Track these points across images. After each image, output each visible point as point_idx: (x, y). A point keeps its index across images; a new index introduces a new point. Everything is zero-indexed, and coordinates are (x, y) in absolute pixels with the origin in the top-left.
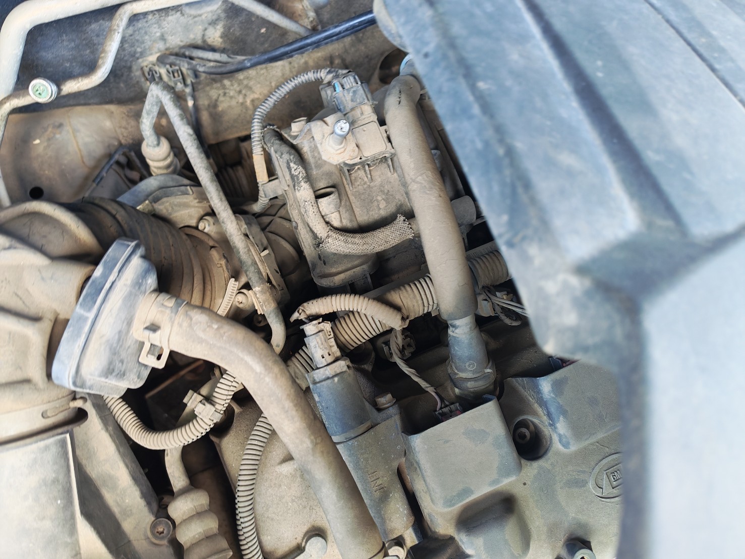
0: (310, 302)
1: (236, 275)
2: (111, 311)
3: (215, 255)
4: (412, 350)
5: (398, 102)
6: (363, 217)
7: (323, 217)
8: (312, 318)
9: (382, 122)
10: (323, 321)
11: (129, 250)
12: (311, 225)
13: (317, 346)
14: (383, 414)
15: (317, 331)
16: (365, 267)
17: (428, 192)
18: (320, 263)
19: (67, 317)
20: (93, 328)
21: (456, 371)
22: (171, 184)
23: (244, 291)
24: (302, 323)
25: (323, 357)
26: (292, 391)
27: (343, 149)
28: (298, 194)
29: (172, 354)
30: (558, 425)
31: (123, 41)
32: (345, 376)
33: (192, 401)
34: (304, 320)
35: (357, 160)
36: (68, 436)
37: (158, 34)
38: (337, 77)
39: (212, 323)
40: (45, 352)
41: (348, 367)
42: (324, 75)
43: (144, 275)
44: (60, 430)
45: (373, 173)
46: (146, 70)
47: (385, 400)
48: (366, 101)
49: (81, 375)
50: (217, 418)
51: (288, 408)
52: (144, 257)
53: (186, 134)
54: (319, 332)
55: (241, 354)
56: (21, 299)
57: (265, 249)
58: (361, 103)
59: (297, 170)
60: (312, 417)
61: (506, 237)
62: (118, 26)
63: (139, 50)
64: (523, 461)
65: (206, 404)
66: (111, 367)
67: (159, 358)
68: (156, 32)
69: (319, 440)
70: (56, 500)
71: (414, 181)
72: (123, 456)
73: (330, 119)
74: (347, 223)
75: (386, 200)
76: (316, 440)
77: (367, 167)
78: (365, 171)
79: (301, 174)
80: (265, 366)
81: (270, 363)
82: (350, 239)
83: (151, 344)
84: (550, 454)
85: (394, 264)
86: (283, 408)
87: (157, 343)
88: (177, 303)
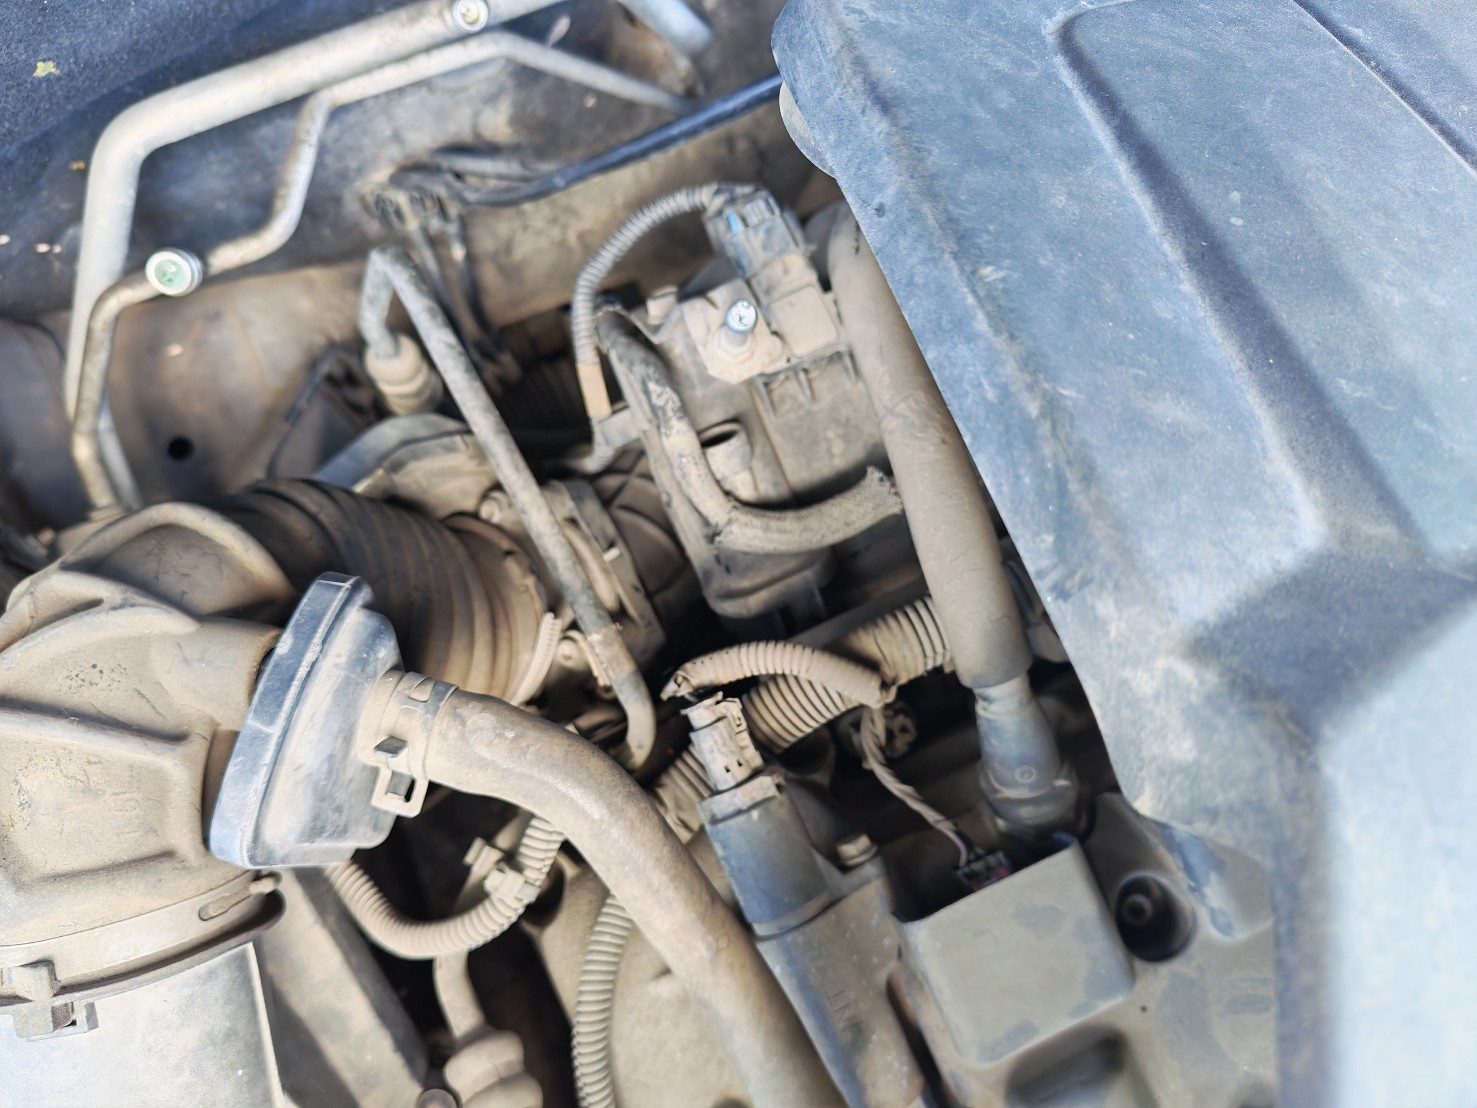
0: (698, 661)
1: (554, 605)
2: (312, 718)
3: (513, 568)
4: (908, 738)
5: (854, 250)
6: (802, 473)
7: (718, 482)
8: (704, 693)
9: (826, 285)
10: (725, 697)
11: (341, 595)
12: (696, 500)
13: (715, 748)
14: (853, 878)
15: (714, 718)
16: (809, 574)
17: (920, 435)
18: (719, 570)
19: (234, 728)
20: (280, 756)
21: (997, 785)
22: (422, 432)
23: (574, 634)
24: (684, 703)
25: (728, 771)
26: (666, 850)
27: (748, 355)
28: (667, 443)
29: (433, 787)
30: (1209, 891)
31: (322, 151)
32: (773, 806)
33: (481, 859)
34: (687, 697)
35: (782, 364)
36: (250, 946)
37: (388, 133)
38: (732, 201)
39: (505, 728)
40: (196, 799)
41: (779, 787)
42: (706, 197)
43: (371, 642)
44: (232, 942)
45: (816, 386)
46: (370, 199)
47: (855, 849)
48: (792, 246)
49: (264, 842)
50: (530, 895)
51: (659, 884)
52: (368, 607)
53: (442, 346)
54: (718, 720)
55: (562, 787)
56: (148, 701)
57: (611, 545)
58: (782, 252)
59: (663, 396)
60: (707, 898)
61: (1053, 577)
62: (308, 132)
63: (353, 164)
64: (1139, 965)
65: (507, 870)
66: (319, 824)
67: (408, 798)
68: (385, 129)
69: (723, 942)
70: (234, 1070)
71: (890, 412)
72: (357, 971)
73: (719, 295)
74: (768, 490)
75: (846, 438)
76: (717, 942)
77: (802, 376)
78: (800, 383)
79: (670, 404)
80: (609, 805)
81: (619, 800)
82: (774, 524)
83: (394, 773)
84: (1195, 948)
85: (867, 561)
86: (650, 885)
87: (402, 769)
88: (437, 694)
